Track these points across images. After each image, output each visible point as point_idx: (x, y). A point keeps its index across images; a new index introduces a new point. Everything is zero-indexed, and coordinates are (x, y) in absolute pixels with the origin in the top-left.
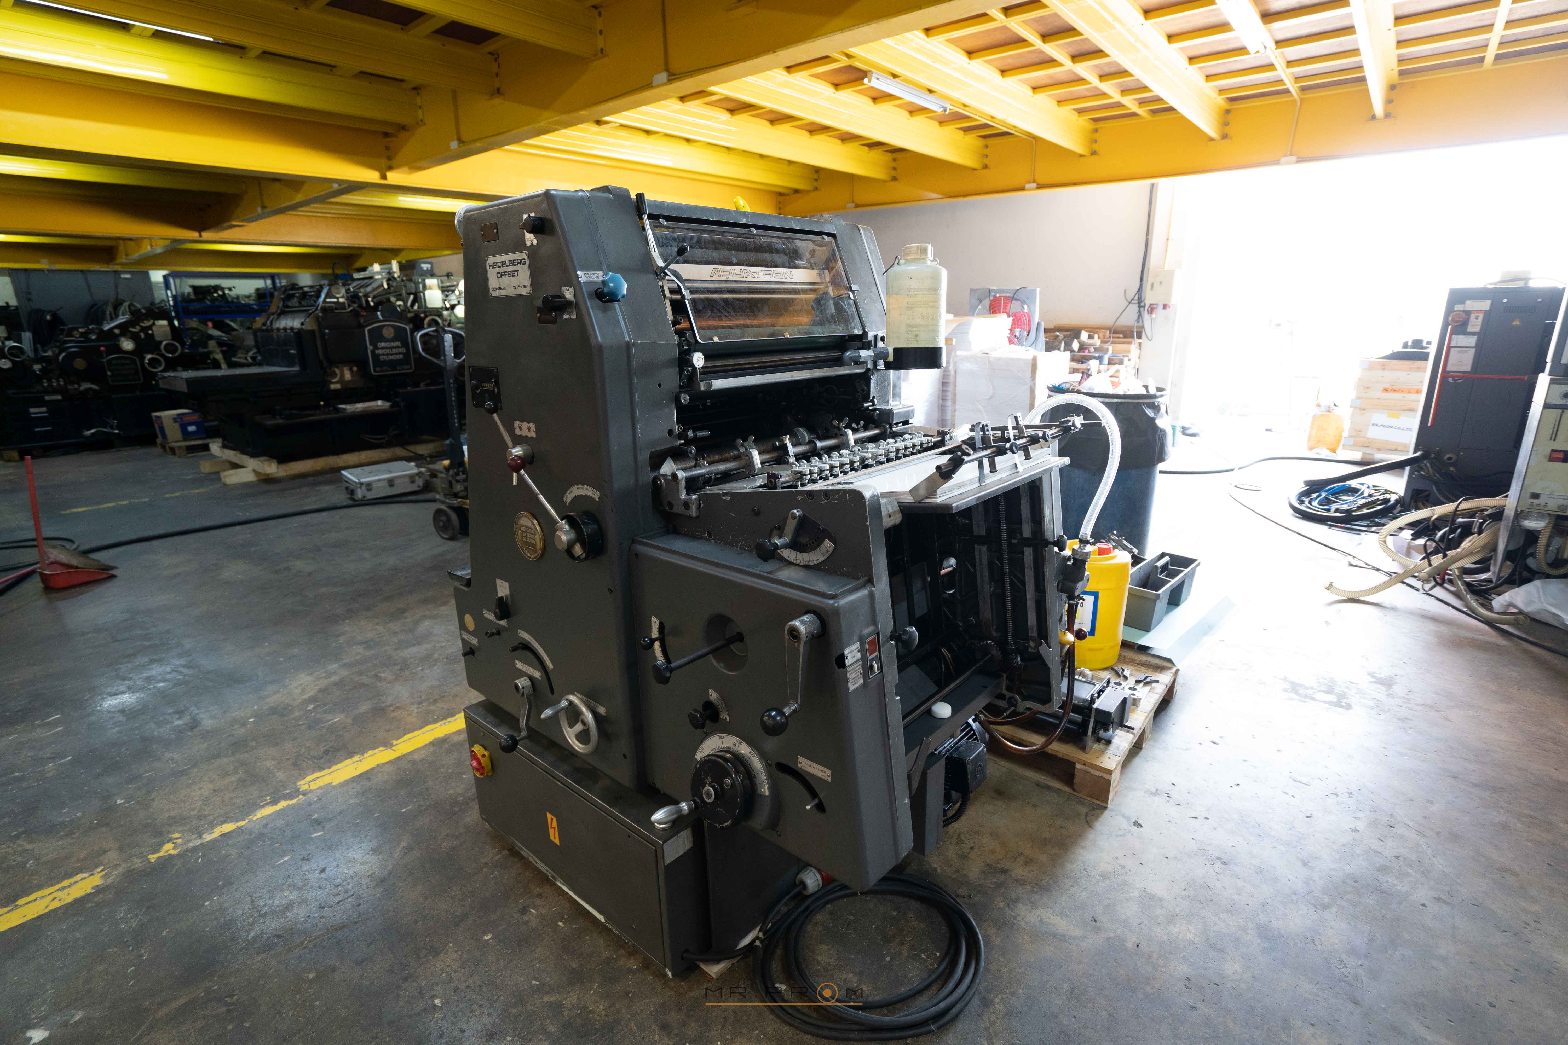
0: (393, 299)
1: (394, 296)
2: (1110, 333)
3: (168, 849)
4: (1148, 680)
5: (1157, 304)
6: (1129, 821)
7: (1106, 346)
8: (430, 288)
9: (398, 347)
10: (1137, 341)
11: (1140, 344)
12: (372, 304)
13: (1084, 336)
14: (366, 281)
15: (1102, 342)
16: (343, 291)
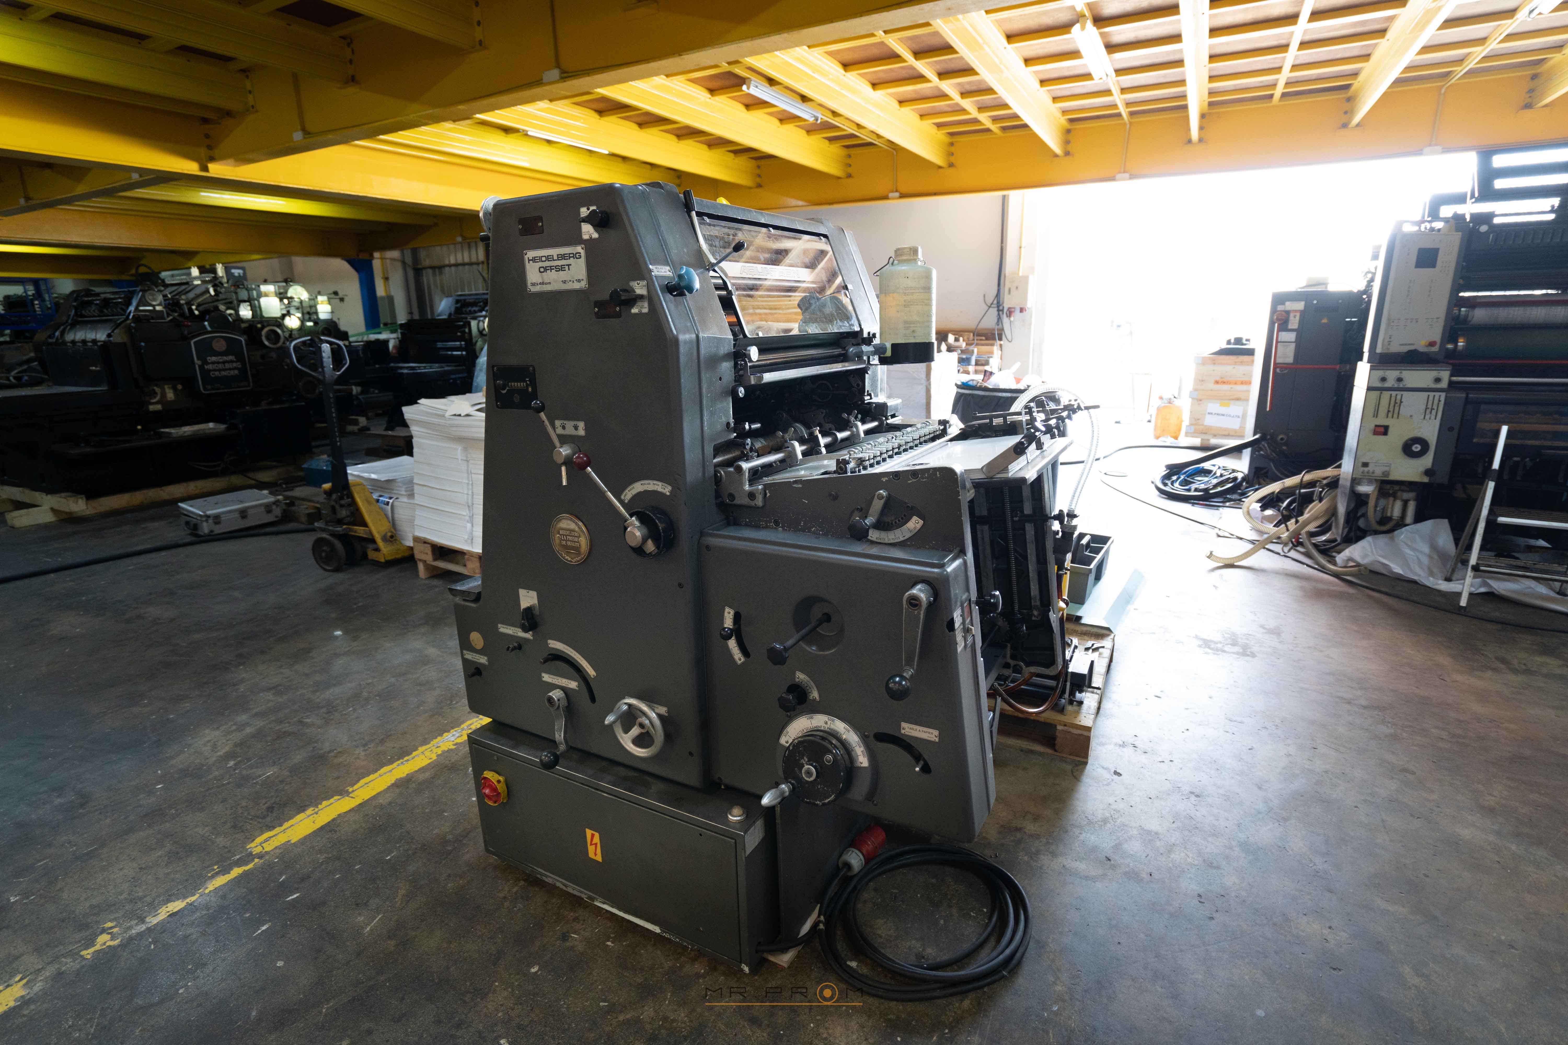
0: (222, 307)
1: (222, 304)
2: (974, 335)
3: (103, 940)
4: (1095, 646)
5: (1014, 308)
6: (1109, 772)
7: (971, 348)
8: (266, 295)
9: (231, 361)
10: (998, 342)
11: (1001, 345)
12: (197, 312)
13: (951, 338)
14: (183, 287)
15: (967, 344)
16: (160, 298)
